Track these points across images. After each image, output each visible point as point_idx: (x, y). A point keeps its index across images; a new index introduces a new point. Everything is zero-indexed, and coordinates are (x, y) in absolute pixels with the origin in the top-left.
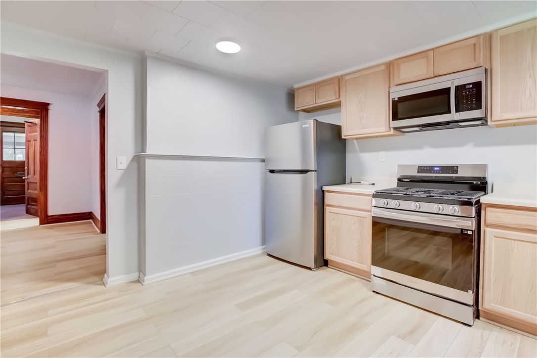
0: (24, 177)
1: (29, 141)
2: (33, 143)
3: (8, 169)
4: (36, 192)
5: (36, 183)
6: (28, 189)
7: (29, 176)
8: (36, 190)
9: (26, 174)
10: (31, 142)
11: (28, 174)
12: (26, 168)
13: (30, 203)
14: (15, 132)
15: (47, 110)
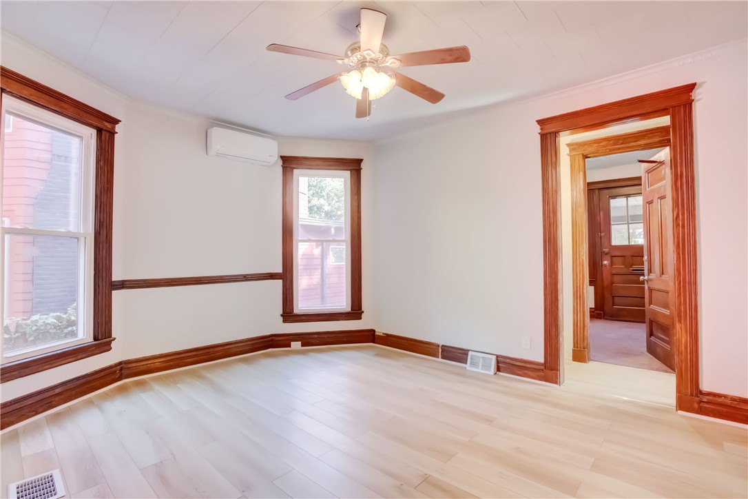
0: (641, 278)
1: (650, 203)
2: (657, 204)
3: (620, 260)
4: (667, 312)
5: (667, 292)
6: (651, 303)
7: (652, 276)
8: (666, 306)
9: (646, 272)
10: (654, 204)
11: (650, 271)
12: (646, 258)
13: (655, 332)
14: (627, 196)
15: (689, 104)
